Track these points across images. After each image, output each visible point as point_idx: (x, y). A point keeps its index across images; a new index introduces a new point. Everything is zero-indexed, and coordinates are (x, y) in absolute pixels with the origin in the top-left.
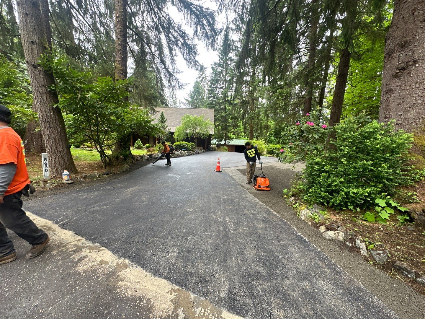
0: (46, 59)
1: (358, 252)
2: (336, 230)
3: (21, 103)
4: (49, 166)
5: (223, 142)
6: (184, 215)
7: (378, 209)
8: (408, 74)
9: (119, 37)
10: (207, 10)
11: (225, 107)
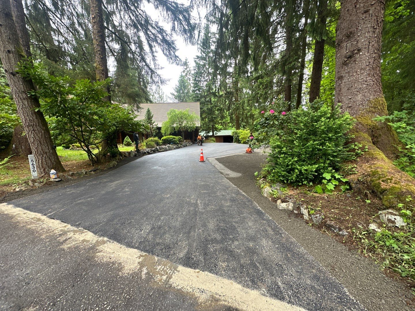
0: (24, 67)
1: (301, 217)
2: (289, 202)
3: (6, 109)
4: (37, 167)
5: (211, 134)
6: (161, 200)
7: (325, 181)
8: (354, 61)
9: (97, 38)
10: (182, 6)
11: (210, 99)
